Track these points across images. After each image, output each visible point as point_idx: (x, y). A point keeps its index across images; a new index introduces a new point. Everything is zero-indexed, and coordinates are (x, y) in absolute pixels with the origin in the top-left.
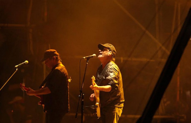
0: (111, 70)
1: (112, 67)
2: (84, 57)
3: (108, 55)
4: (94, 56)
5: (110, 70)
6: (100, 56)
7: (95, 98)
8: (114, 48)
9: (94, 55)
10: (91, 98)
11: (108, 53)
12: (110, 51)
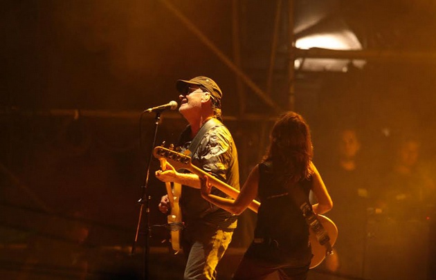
0: (214, 140)
1: (215, 131)
2: (150, 109)
3: (202, 101)
4: (174, 106)
5: (212, 139)
6: (185, 107)
7: (169, 206)
8: (214, 84)
9: (173, 103)
10: (163, 204)
11: (202, 97)
12: (204, 91)
